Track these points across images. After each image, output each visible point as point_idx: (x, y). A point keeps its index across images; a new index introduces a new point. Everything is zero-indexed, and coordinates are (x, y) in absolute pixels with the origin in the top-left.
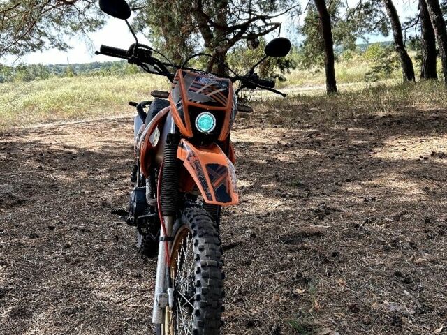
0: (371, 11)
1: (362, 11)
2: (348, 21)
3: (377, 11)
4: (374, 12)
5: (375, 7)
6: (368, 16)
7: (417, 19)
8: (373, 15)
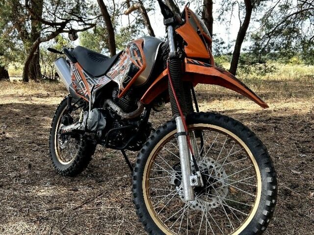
0: (136, 31)
1: (130, 30)
2: (122, 35)
3: (139, 31)
4: (138, 32)
5: (138, 28)
6: (134, 34)
7: (165, 39)
8: (137, 33)
